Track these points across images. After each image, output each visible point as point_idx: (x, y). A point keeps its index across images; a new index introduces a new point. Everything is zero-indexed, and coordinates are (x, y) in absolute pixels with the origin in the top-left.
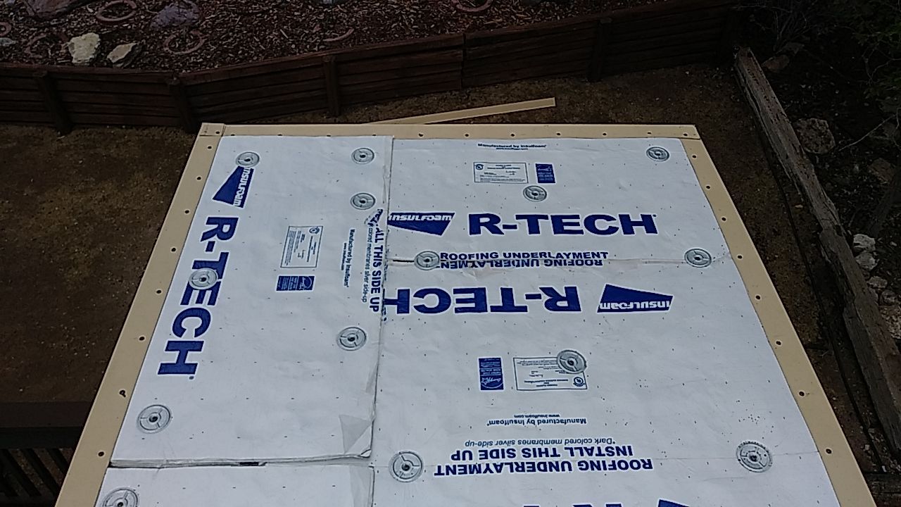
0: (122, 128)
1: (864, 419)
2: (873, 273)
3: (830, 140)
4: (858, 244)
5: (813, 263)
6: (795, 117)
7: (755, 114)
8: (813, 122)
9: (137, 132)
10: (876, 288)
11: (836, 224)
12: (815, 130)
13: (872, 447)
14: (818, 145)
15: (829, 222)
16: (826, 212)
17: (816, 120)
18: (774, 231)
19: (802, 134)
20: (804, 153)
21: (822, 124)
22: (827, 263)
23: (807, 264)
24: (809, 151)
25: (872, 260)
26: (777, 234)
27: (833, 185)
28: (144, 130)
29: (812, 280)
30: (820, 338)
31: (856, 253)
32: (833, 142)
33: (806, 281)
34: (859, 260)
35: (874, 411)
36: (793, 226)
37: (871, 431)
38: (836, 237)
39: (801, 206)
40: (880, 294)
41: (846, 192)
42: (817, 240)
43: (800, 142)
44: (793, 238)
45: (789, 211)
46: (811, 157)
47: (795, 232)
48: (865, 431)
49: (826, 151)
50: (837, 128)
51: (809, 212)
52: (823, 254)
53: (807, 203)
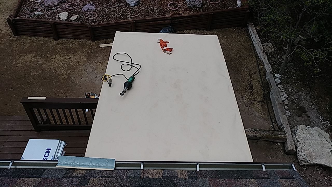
0: (73, 39)
1: (272, 120)
2: (279, 84)
3: (272, 49)
4: (276, 76)
5: (264, 81)
6: (263, 42)
7: (252, 42)
8: (268, 44)
9: (78, 41)
10: (280, 88)
11: (271, 71)
12: (268, 46)
13: (273, 126)
14: (269, 50)
15: (269, 70)
16: (268, 68)
17: (269, 43)
18: (254, 72)
19: (265, 47)
20: (264, 52)
21: (270, 45)
22: (267, 81)
23: (262, 81)
24: (266, 52)
25: (279, 80)
26: (255, 73)
27: (272, 61)
28: (80, 40)
29: (263, 85)
30: (263, 99)
31: (275, 79)
32: (273, 49)
33: (261, 86)
34: (276, 80)
35: (275, 118)
36: (259, 71)
37: (274, 122)
38: (270, 74)
39: (262, 66)
40: (280, 89)
41: (275, 63)
42: (265, 75)
43: (264, 49)
44: (259, 74)
45: (259, 68)
46: (267, 54)
47: (260, 73)
48: (272, 122)
49: (271, 52)
50: (275, 46)
51: (264, 68)
52: (267, 79)
53: (264, 66)
